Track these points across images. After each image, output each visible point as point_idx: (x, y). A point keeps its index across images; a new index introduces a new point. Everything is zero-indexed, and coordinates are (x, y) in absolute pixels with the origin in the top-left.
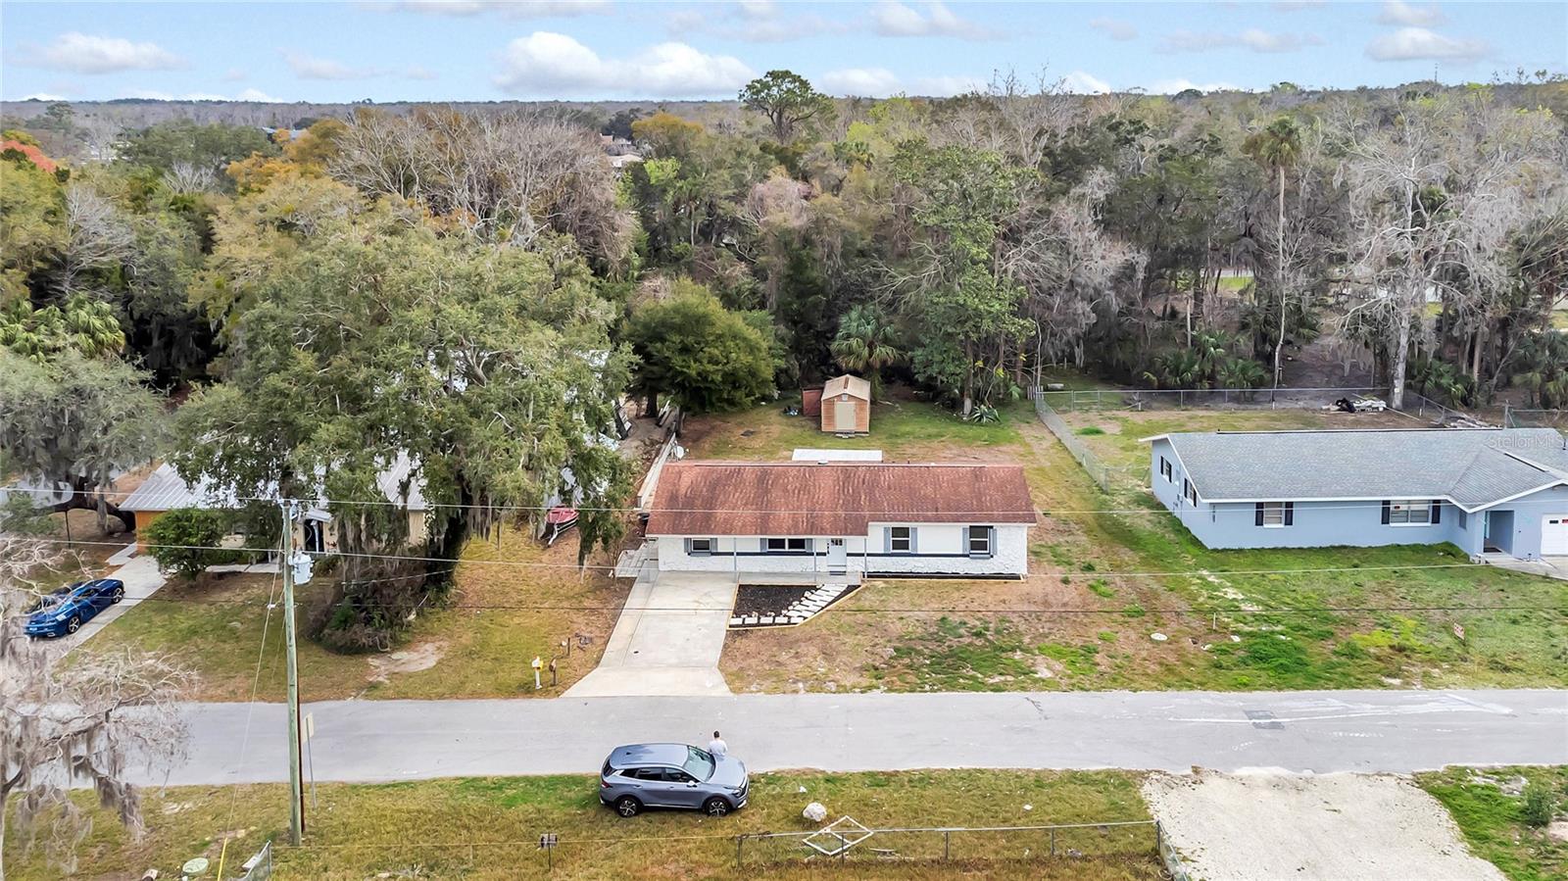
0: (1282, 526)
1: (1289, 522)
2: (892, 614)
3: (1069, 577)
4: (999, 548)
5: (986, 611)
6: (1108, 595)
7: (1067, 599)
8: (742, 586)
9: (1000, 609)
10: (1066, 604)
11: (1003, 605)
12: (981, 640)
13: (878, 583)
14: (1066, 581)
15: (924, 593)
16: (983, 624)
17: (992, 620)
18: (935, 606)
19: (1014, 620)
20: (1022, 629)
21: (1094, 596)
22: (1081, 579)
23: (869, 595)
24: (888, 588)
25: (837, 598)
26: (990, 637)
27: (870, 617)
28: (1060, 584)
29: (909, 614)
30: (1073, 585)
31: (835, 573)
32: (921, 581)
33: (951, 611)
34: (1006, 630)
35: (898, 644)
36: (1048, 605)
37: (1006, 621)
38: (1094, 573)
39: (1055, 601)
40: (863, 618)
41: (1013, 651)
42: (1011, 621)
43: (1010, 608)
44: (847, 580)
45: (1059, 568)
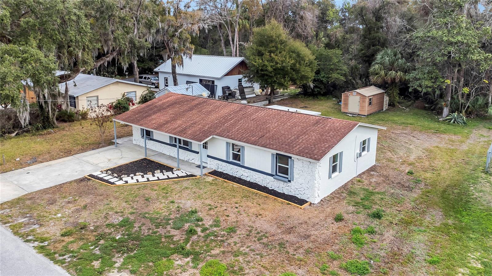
2: (175, 197)
3: (346, 216)
4: (296, 176)
5: (232, 218)
6: (358, 242)
7: (316, 233)
8: (145, 159)
9: (246, 220)
10: (309, 236)
11: (253, 219)
12: (184, 237)
13: (210, 179)
14: (339, 219)
15: (218, 193)
16: (211, 226)
17: (223, 225)
18: (208, 202)
19: (238, 232)
20: (231, 241)
21: (345, 239)
22: (357, 222)
23: (186, 183)
24: (208, 182)
25: (169, 178)
26: (195, 237)
27: (158, 195)
28: (330, 220)
29: (183, 202)
30: (341, 224)
31: (199, 166)
32: (236, 185)
33: (210, 209)
34: (216, 236)
35: (132, 218)
36: (290, 230)
37: (232, 230)
38: (376, 222)
39: (301, 230)
40: (154, 194)
41: (187, 255)
42: (235, 232)
43: (254, 222)
44: (197, 172)
45: (351, 208)
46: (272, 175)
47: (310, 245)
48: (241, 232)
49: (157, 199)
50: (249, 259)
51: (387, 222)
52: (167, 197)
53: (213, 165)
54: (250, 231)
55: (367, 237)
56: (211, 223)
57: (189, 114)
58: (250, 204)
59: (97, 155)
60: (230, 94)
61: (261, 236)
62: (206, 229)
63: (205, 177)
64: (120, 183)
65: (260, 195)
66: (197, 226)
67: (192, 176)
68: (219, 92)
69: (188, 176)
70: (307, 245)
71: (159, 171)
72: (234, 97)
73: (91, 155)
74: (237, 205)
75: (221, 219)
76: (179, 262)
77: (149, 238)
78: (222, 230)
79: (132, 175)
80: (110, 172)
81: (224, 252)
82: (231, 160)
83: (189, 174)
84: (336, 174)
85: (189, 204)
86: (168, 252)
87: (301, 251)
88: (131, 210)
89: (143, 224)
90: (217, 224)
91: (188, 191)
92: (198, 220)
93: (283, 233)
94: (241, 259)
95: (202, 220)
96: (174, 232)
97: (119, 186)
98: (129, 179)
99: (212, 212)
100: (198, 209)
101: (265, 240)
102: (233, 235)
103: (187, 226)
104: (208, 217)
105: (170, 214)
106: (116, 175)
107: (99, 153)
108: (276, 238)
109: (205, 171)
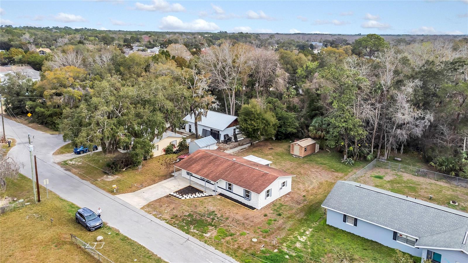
0: (353, 225)
1: (355, 225)
2: (206, 205)
3: (268, 215)
4: (252, 198)
5: (228, 214)
6: (269, 224)
7: (256, 220)
8: (190, 186)
9: (232, 215)
10: (253, 221)
11: (235, 215)
12: (211, 220)
13: (219, 197)
14: (265, 215)
15: (222, 204)
16: (220, 217)
17: (224, 217)
18: (219, 208)
19: (229, 219)
20: (227, 222)
21: (265, 223)
22: (272, 217)
23: (210, 199)
24: (218, 199)
25: (202, 197)
26: (215, 221)
27: (199, 204)
28: (262, 216)
29: (209, 207)
30: (266, 217)
31: (214, 191)
32: (229, 200)
33: (219, 211)
34: (222, 220)
35: (192, 213)
36: (247, 219)
37: (227, 219)
38: (278, 217)
39: (251, 219)
40: (197, 204)
41: (213, 226)
42: (228, 219)
43: (235, 216)
44: (213, 194)
45: (272, 212)
46: (244, 197)
47: (253, 224)
48: (230, 219)
49: (199, 206)
50: (232, 228)
51: (282, 217)
52: (203, 205)
53: (220, 191)
54: (233, 219)
55: (273, 222)
56: (220, 216)
57: (209, 166)
58: (234, 209)
59: (168, 183)
60: (228, 139)
61: (237, 221)
62: (219, 218)
63: (217, 196)
64: (183, 198)
65: (239, 205)
66: (215, 217)
67: (211, 195)
68: (222, 138)
69: (209, 196)
70: (252, 224)
71: (197, 193)
72: (231, 140)
73: (165, 183)
74: (229, 209)
75: (224, 214)
76: (211, 228)
77: (199, 220)
78: (224, 218)
79: (187, 195)
80: (178, 193)
81: (224, 226)
82: (228, 189)
83: (210, 195)
84: (268, 197)
85: (212, 209)
86: (207, 225)
87: (249, 226)
88: (191, 210)
89: (197, 216)
90: (222, 216)
91: (211, 203)
92: (215, 215)
93: (245, 220)
94: (230, 228)
95: (217, 215)
96: (207, 219)
97: (183, 200)
98: (186, 196)
99: (220, 212)
100: (215, 210)
101: (238, 222)
102: (227, 220)
103: (211, 217)
104: (219, 214)
105: (205, 212)
106: (181, 195)
107: (168, 181)
108: (242, 222)
109: (217, 193)
